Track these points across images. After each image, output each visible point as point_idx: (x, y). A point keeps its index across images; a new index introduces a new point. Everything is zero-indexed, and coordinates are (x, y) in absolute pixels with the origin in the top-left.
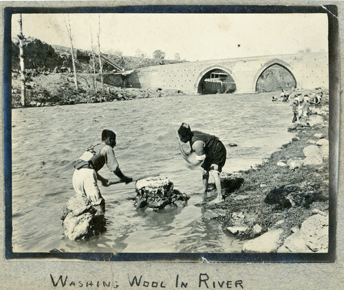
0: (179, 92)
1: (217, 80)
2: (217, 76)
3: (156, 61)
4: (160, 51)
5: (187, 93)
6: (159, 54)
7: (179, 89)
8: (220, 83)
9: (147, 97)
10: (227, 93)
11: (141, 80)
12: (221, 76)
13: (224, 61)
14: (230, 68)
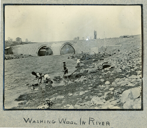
0: (30, 55)
1: (44, 50)
2: (44, 48)
3: (18, 43)
4: (19, 38)
5: (33, 56)
6: (18, 39)
7: (30, 54)
8: (46, 51)
9: (18, 58)
10: (49, 55)
11: (13, 51)
12: (46, 48)
13: (48, 43)
14: (50, 46)
